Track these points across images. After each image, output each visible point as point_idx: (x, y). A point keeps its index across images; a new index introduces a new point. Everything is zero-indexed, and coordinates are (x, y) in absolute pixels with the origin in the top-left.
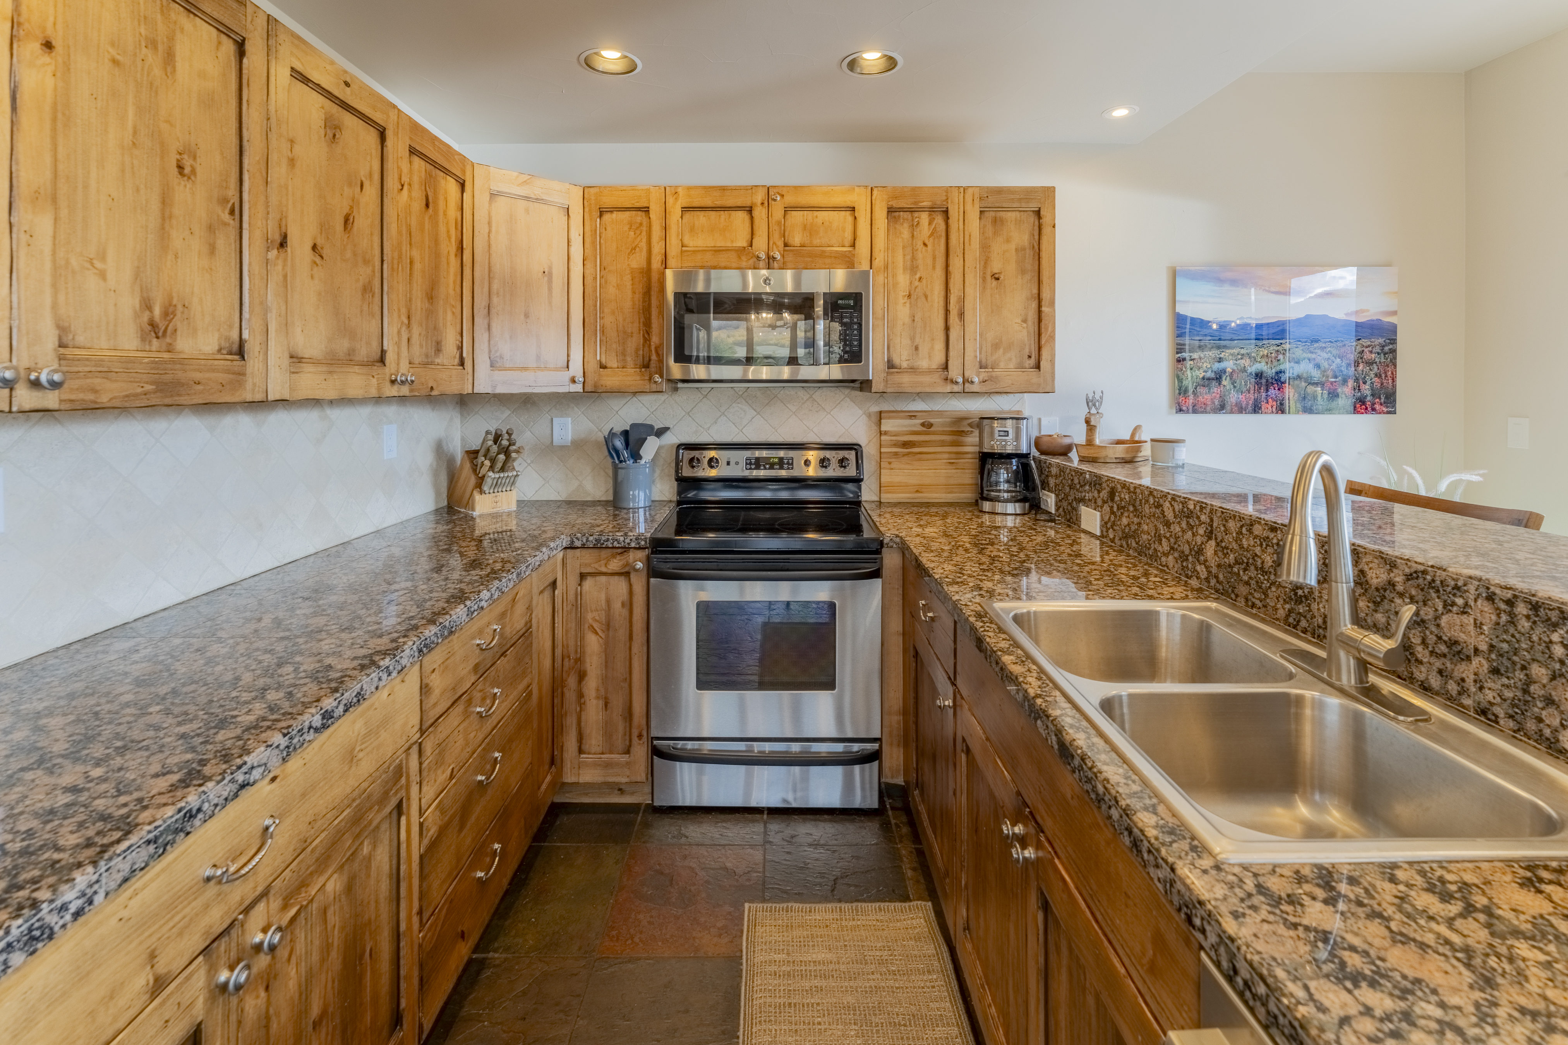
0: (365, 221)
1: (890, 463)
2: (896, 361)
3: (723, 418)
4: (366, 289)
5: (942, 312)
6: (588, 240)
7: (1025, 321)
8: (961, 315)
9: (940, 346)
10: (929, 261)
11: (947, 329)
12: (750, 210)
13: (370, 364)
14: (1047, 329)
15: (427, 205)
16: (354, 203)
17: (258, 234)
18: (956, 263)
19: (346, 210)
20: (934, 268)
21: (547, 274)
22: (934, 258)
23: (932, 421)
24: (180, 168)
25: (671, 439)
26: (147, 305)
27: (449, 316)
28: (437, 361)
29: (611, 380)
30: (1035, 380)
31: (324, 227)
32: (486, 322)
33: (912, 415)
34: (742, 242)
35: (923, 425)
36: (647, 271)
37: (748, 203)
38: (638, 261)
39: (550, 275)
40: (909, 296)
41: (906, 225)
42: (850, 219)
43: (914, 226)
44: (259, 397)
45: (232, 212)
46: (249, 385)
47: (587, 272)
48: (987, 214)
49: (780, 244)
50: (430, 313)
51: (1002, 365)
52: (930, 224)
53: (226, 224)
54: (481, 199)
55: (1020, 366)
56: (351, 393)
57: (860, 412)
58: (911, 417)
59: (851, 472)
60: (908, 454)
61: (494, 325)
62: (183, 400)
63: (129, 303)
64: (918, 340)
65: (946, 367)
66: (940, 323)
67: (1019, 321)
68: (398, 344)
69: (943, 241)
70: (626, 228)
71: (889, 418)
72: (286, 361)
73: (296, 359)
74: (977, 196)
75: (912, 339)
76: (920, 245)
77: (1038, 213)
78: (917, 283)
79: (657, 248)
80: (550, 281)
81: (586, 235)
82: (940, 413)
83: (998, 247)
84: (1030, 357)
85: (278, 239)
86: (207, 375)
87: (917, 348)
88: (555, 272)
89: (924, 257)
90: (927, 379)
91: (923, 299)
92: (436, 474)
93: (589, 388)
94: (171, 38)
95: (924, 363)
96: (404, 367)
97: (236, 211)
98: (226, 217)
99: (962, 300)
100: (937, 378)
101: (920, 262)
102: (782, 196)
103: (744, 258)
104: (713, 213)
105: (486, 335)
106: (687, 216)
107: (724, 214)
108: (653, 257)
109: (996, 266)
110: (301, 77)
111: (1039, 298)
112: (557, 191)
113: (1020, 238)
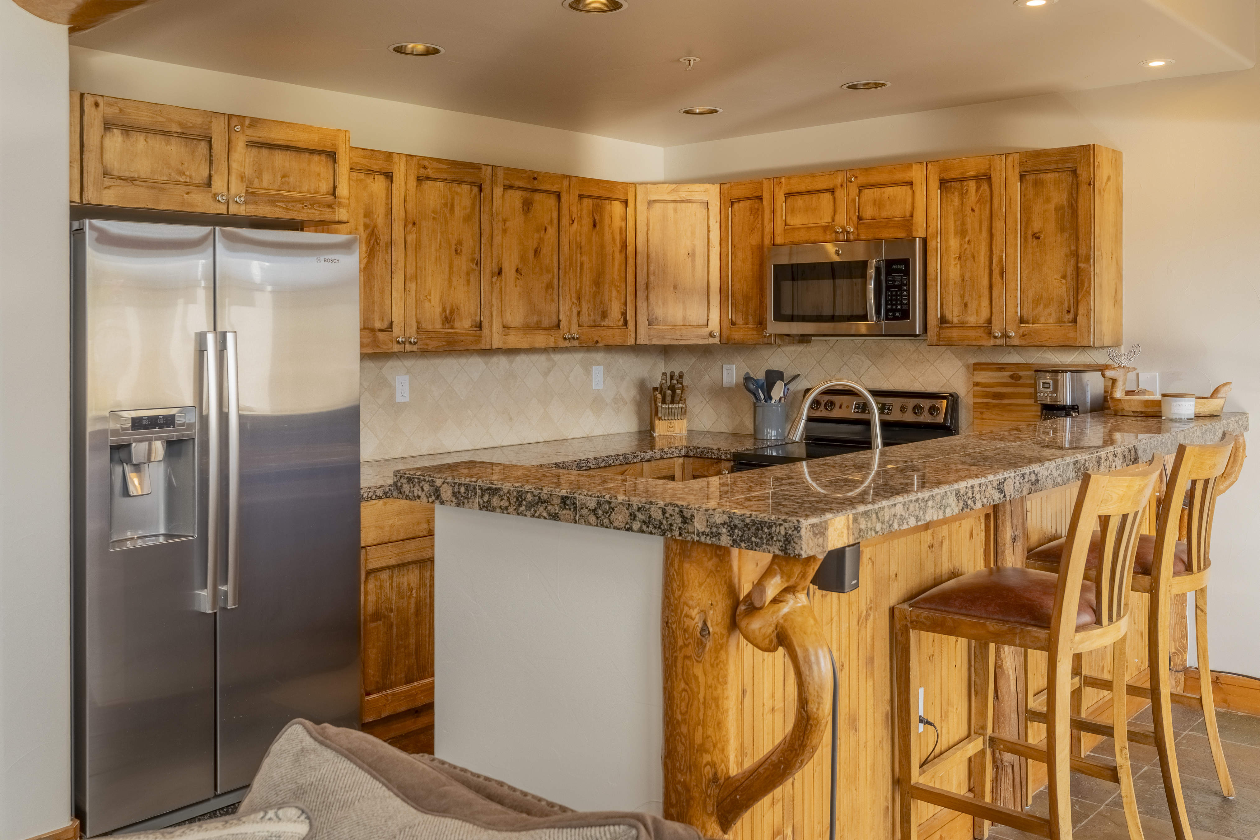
0: (546, 250)
1: (982, 413)
2: (948, 317)
3: (846, 367)
4: (549, 286)
5: (987, 271)
6: (723, 225)
7: (1064, 277)
8: (1003, 273)
9: (985, 303)
10: (976, 225)
11: (991, 287)
12: (832, 192)
13: (550, 328)
14: (1083, 284)
15: (595, 226)
16: (541, 240)
17: (488, 271)
18: (999, 225)
19: (535, 246)
20: (980, 231)
21: (691, 255)
23: (1020, 373)
24: (456, 253)
25: (804, 384)
26: (444, 311)
27: (614, 295)
28: (603, 324)
29: (738, 335)
30: (1071, 334)
31: (523, 258)
32: (645, 294)
33: (1003, 368)
35: (1012, 377)
36: (761, 247)
37: (832, 186)
38: (754, 240)
39: (694, 256)
40: (960, 258)
41: (956, 194)
42: (910, 192)
43: (961, 194)
44: (487, 348)
45: (476, 264)
46: (483, 343)
47: (723, 250)
48: (1028, 177)
49: (855, 218)
50: (597, 294)
51: (1042, 320)
52: (977, 191)
53: (474, 270)
54: (642, 208)
55: (1060, 321)
56: (538, 345)
57: (960, 364)
58: (1000, 370)
59: (939, 419)
60: (998, 405)
61: (651, 296)
62: (456, 348)
63: (439, 310)
64: (967, 298)
65: (990, 323)
67: (1058, 276)
68: (570, 316)
69: (988, 206)
70: (748, 213)
71: (981, 370)
72: (501, 329)
73: (506, 328)
74: (1017, 160)
75: (962, 297)
76: (968, 213)
77: (1076, 172)
78: (966, 246)
79: (768, 228)
80: (693, 260)
81: (722, 222)
82: (1029, 366)
83: (1037, 208)
84: (1068, 312)
85: (497, 271)
86: (466, 338)
87: (966, 305)
88: (698, 252)
89: (972, 221)
91: (972, 259)
93: (724, 341)
94: (451, 199)
96: (575, 329)
97: (478, 263)
98: (474, 266)
99: (1003, 260)
101: (969, 226)
102: (856, 177)
103: (828, 233)
104: (807, 197)
105: (645, 304)
106: (789, 200)
107: (815, 197)
108: (765, 236)
109: (1036, 226)
110: (507, 187)
111: (1077, 255)
112: (698, 191)
113: (1059, 197)
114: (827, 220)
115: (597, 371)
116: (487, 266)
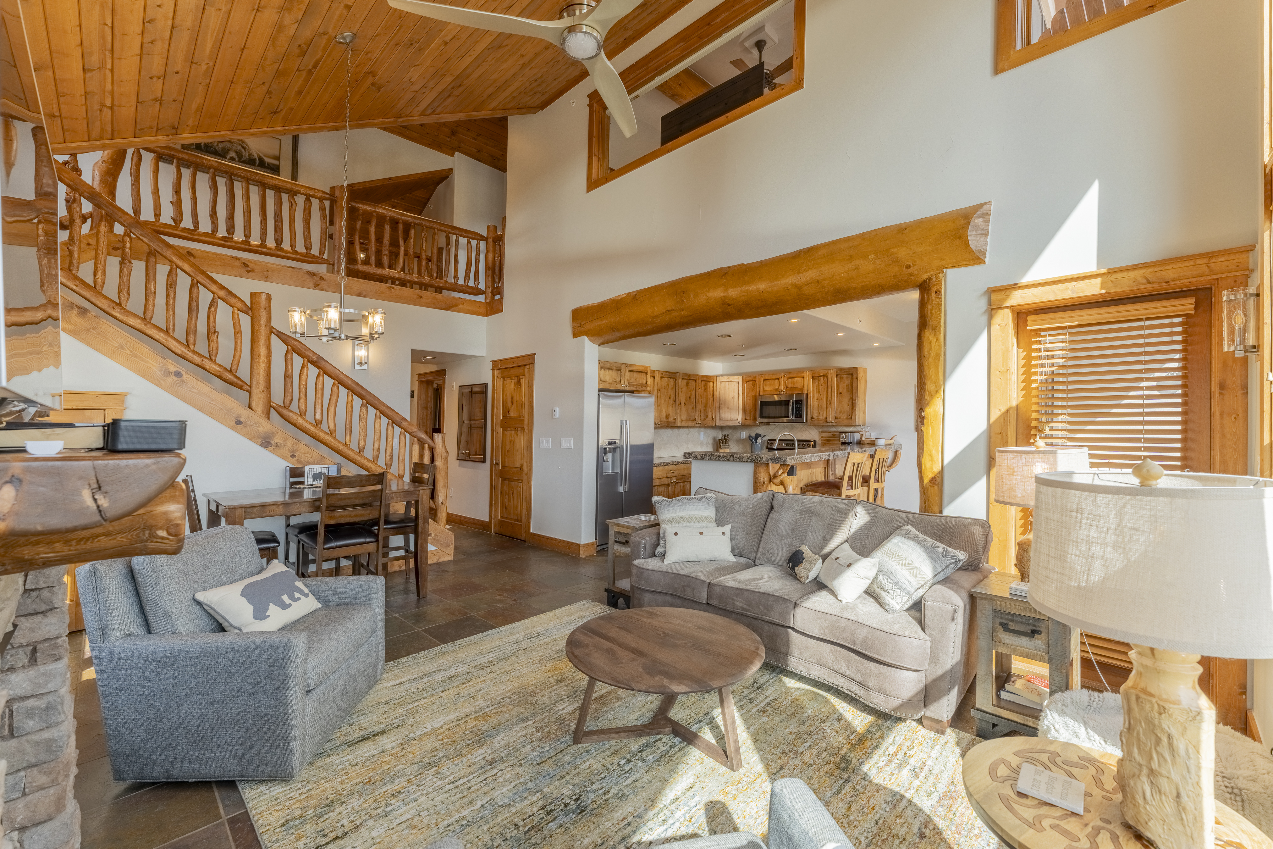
0: (692, 397)
4: (693, 408)
6: (743, 388)
8: (830, 404)
9: (825, 413)
11: (827, 408)
12: (779, 379)
13: (694, 421)
14: (854, 407)
15: (705, 389)
16: (691, 394)
18: (830, 390)
20: (824, 391)
21: (733, 398)
22: (824, 389)
23: (835, 434)
24: (669, 398)
25: (766, 438)
26: (666, 415)
27: (710, 411)
28: (708, 419)
29: (748, 423)
30: (850, 422)
31: (686, 400)
32: (719, 410)
34: (777, 388)
35: (832, 435)
36: (755, 396)
38: (753, 393)
40: (818, 399)
41: (817, 380)
42: (802, 379)
43: (819, 381)
46: (676, 425)
47: (743, 397)
48: (838, 375)
49: (786, 387)
50: (705, 410)
51: (843, 418)
52: (823, 379)
54: (718, 384)
55: (847, 419)
56: (690, 425)
57: (817, 431)
58: (829, 433)
60: (828, 443)
61: (721, 411)
62: (668, 427)
64: (820, 411)
65: (826, 418)
66: (825, 406)
67: (847, 405)
68: (699, 417)
69: (826, 384)
70: (752, 385)
73: (682, 421)
74: (836, 371)
75: (818, 411)
76: (820, 386)
77: (853, 374)
78: (820, 396)
79: (758, 390)
80: (734, 400)
83: (841, 385)
84: (850, 415)
85: (680, 404)
86: (671, 423)
87: (819, 413)
89: (821, 389)
90: (821, 422)
91: (821, 400)
92: (713, 445)
93: (743, 425)
94: (670, 384)
95: (821, 418)
96: (701, 421)
97: (675, 402)
99: (831, 400)
100: (824, 421)
102: (786, 375)
103: (777, 392)
104: (770, 380)
105: (719, 413)
106: (764, 381)
107: (773, 380)
108: (757, 393)
109: (841, 390)
110: (683, 379)
111: (852, 399)
112: (736, 379)
113: (847, 382)
115: (702, 434)
116: (677, 402)
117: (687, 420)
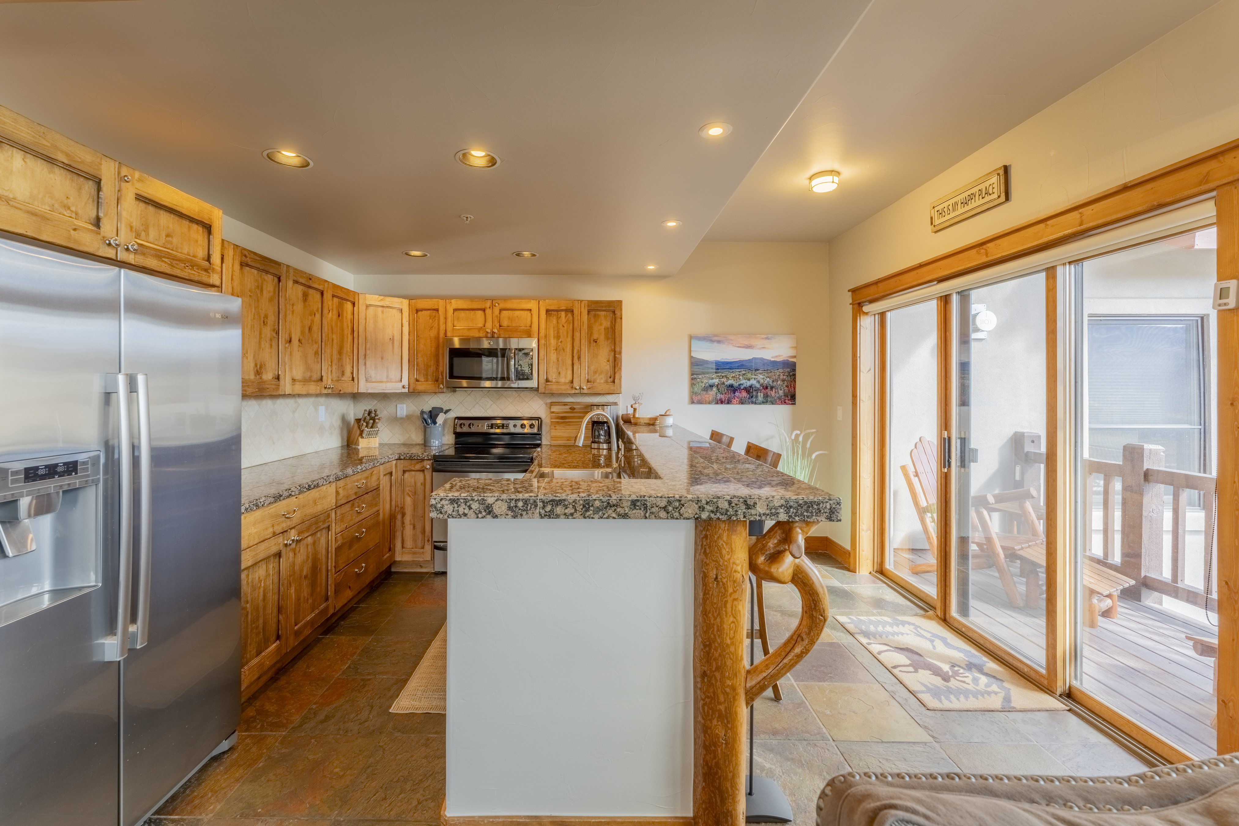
0: (316, 328)
1: (556, 427)
2: (550, 379)
3: (478, 405)
4: (316, 353)
5: (571, 357)
6: (411, 324)
7: (608, 361)
8: (579, 358)
9: (570, 372)
10: (565, 334)
11: (573, 364)
12: (484, 310)
13: (317, 381)
14: (618, 365)
15: (339, 315)
16: (312, 321)
17: (283, 339)
18: (577, 335)
19: (309, 325)
20: (567, 337)
21: (392, 340)
22: (567, 332)
23: (575, 407)
24: (264, 322)
25: (452, 415)
26: (256, 366)
27: (348, 360)
28: (343, 379)
29: (421, 387)
30: (612, 388)
31: (302, 333)
32: (364, 361)
33: (565, 404)
35: (570, 408)
36: (437, 338)
37: (483, 307)
38: (433, 333)
39: (393, 339)
40: (556, 350)
41: (555, 317)
42: (530, 314)
43: (558, 318)
44: (283, 393)
45: (276, 333)
46: (280, 389)
47: (411, 338)
48: (591, 313)
49: (498, 325)
50: (340, 360)
51: (598, 381)
52: (565, 317)
53: (275, 337)
54: (362, 309)
55: (606, 382)
56: (311, 392)
57: (542, 402)
58: (565, 405)
59: (535, 430)
60: (564, 422)
61: (367, 363)
62: (264, 394)
63: (252, 365)
64: (560, 369)
65: (572, 382)
66: (570, 362)
67: (606, 361)
68: (327, 373)
69: (571, 324)
70: (429, 318)
71: (555, 405)
72: (291, 381)
73: (294, 380)
74: (586, 304)
75: (558, 369)
76: (561, 327)
77: (614, 312)
78: (560, 344)
79: (442, 328)
80: (393, 343)
81: (411, 321)
82: (578, 403)
83: (596, 328)
84: (610, 377)
85: (289, 340)
86: (270, 386)
87: (559, 373)
88: (395, 338)
89: (563, 332)
90: (564, 387)
91: (562, 351)
92: (342, 430)
93: (411, 391)
94: (262, 284)
95: (563, 380)
96: (330, 382)
97: (278, 333)
98: (275, 335)
99: (579, 352)
100: (568, 387)
101: (561, 334)
102: (499, 304)
103: (481, 332)
104: (467, 312)
105: (364, 367)
106: (456, 313)
107: (472, 312)
108: (440, 331)
109: (595, 336)
110: (296, 282)
111: (614, 351)
112: (397, 302)
113: (606, 323)
114: (480, 325)
115: (322, 409)
116: (283, 337)
117: (306, 381)
